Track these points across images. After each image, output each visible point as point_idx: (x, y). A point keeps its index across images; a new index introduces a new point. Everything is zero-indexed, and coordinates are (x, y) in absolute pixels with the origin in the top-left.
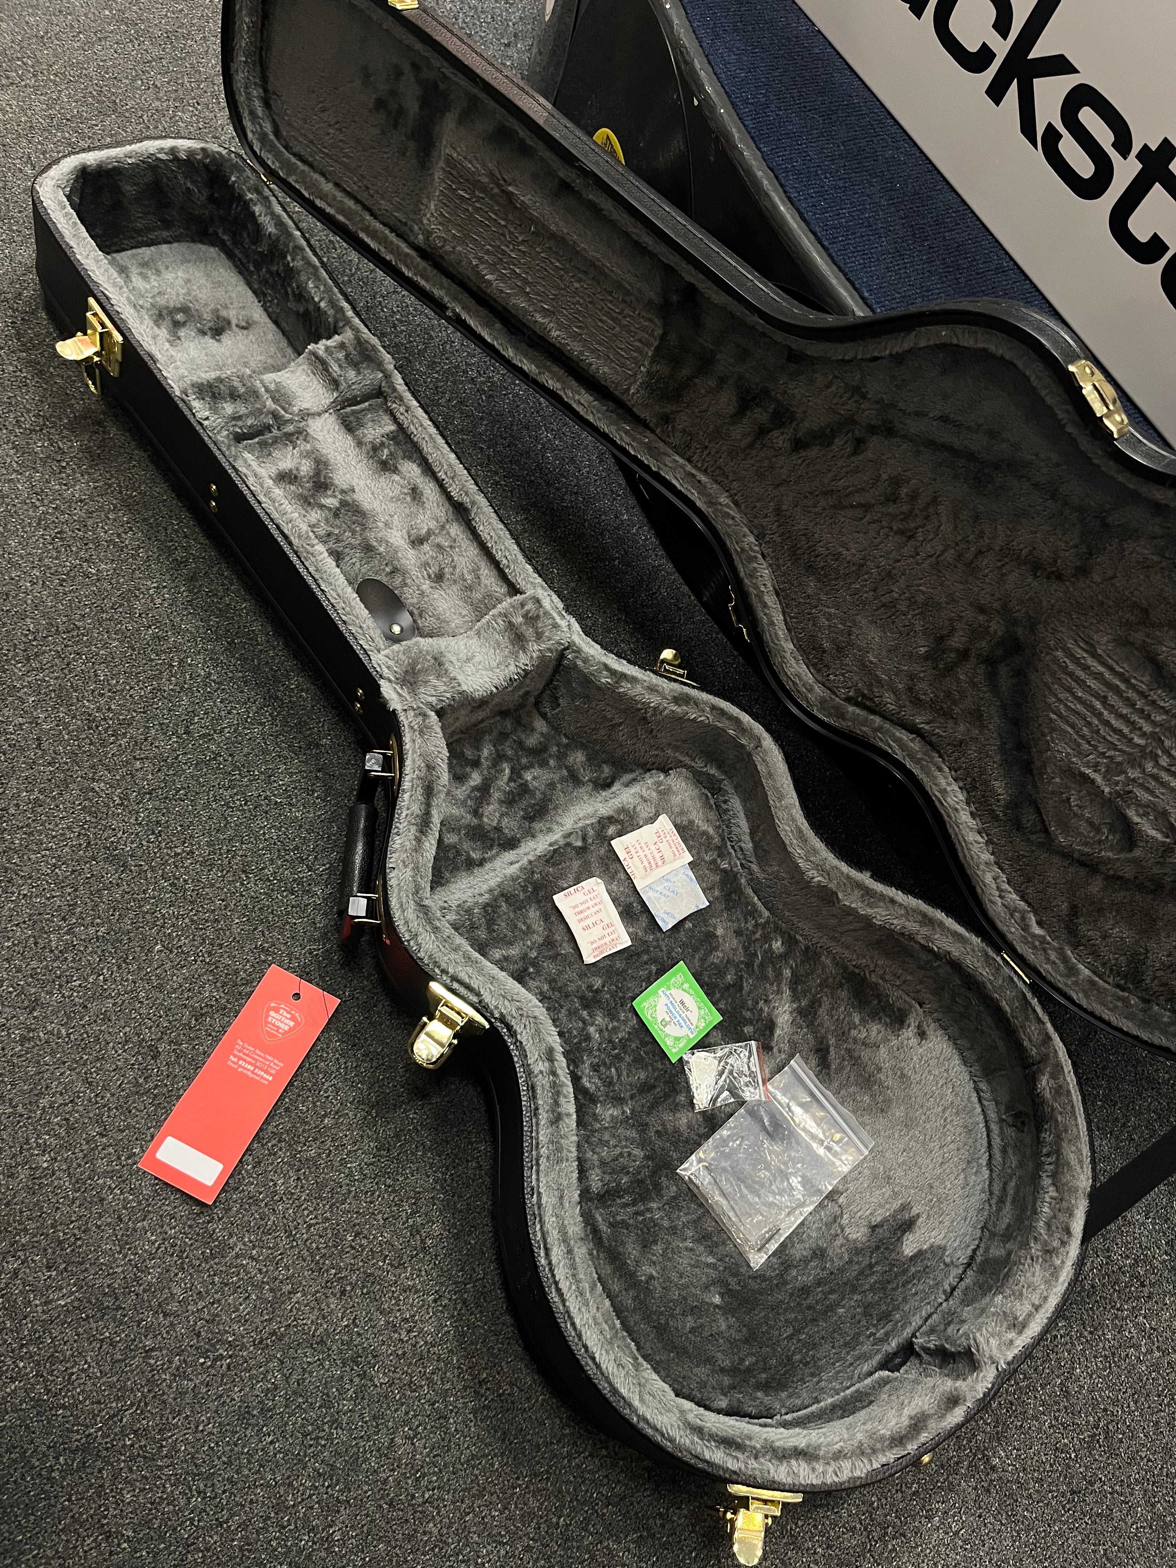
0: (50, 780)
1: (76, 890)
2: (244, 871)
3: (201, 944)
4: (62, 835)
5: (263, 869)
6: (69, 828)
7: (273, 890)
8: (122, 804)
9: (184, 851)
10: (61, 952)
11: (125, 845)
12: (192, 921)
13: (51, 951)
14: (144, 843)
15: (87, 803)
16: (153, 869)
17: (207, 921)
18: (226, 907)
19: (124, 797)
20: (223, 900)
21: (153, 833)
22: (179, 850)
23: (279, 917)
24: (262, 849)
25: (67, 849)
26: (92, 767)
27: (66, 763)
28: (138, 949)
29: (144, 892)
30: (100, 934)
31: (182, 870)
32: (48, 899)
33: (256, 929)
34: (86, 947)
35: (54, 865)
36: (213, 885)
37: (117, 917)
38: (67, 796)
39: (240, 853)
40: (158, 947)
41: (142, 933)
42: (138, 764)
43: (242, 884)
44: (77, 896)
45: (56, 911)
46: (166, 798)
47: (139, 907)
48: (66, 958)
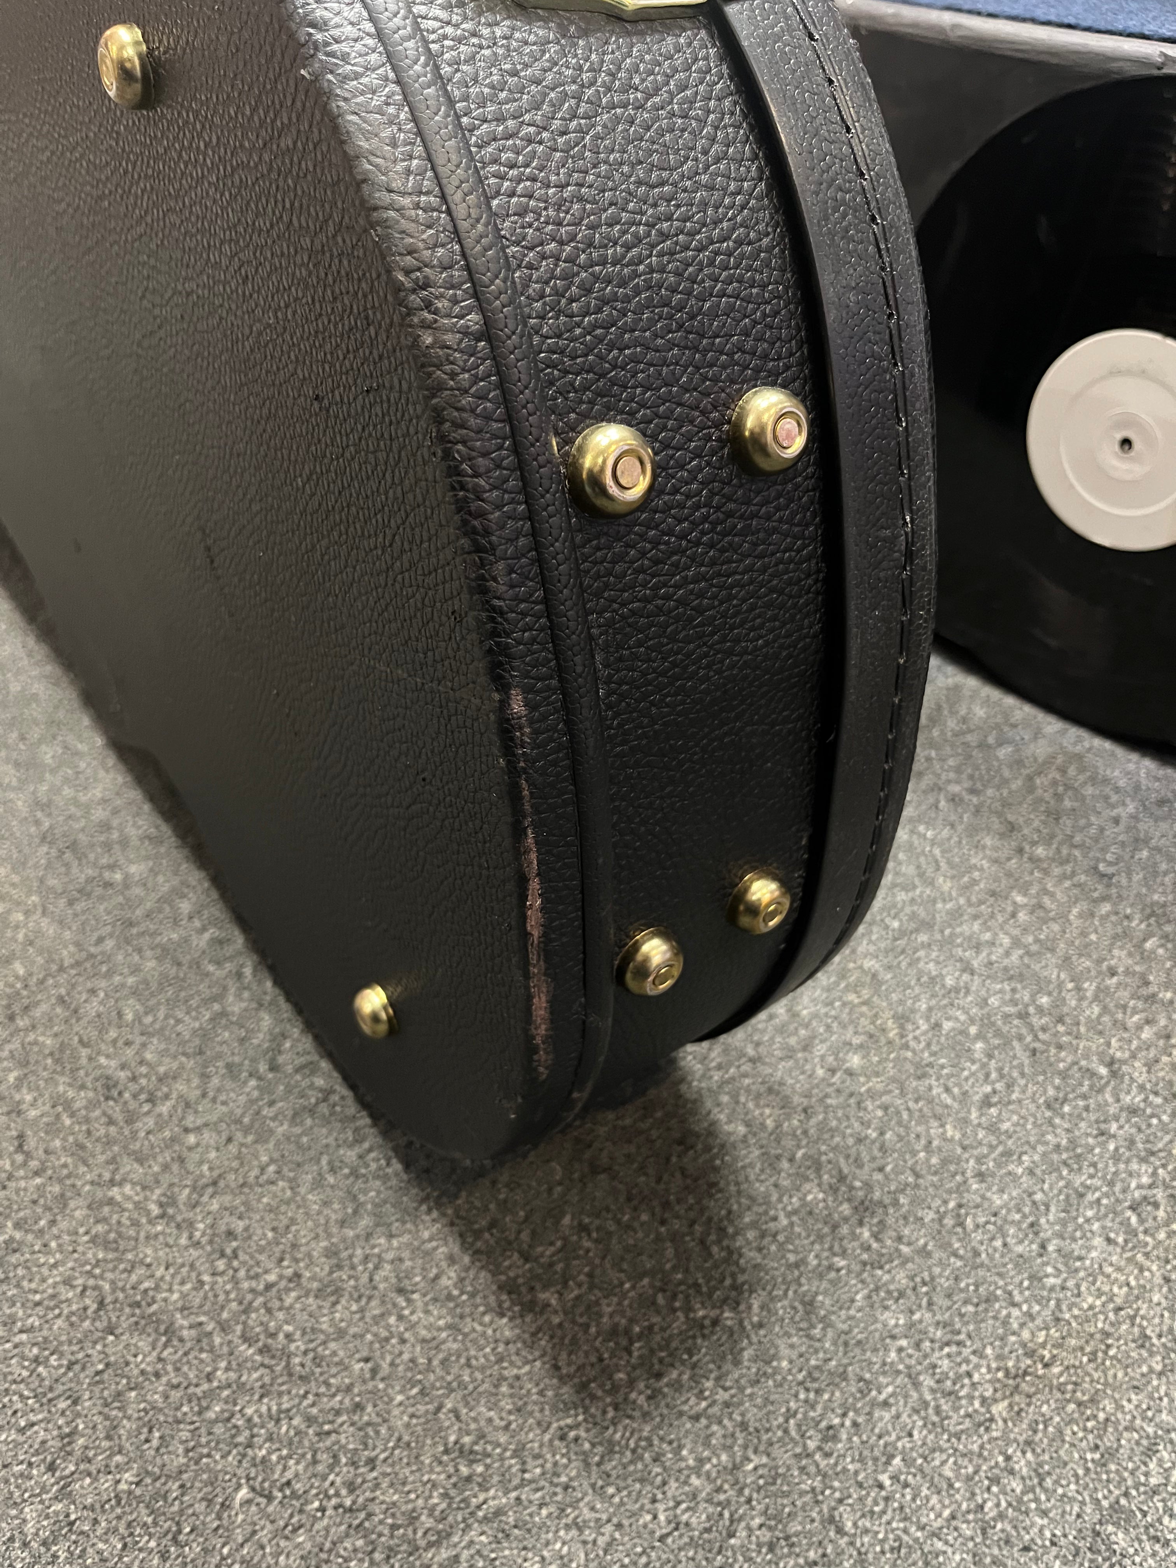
0: (35, 1202)
1: (75, 1402)
2: (401, 1291)
3: (331, 1468)
4: (53, 1297)
5: (437, 1277)
6: (68, 1282)
7: (462, 1317)
8: (162, 1216)
9: (281, 1277)
10: (44, 1543)
11: (170, 1290)
12: (310, 1420)
13: (25, 1545)
14: (206, 1278)
15: (100, 1228)
16: (224, 1328)
17: (338, 1413)
18: (374, 1372)
19: (168, 1202)
20: (367, 1360)
21: (223, 1255)
22: (272, 1278)
23: (482, 1369)
24: (431, 1240)
25: (59, 1322)
26: (113, 1161)
27: (65, 1166)
28: (200, 1507)
29: (209, 1377)
30: (123, 1486)
31: (281, 1315)
32: (22, 1431)
33: (439, 1409)
34: (96, 1522)
35: (36, 1360)
36: (341, 1334)
37: (155, 1443)
38: (64, 1225)
39: (390, 1256)
40: (243, 1493)
41: (208, 1469)
42: (192, 1139)
43: (400, 1318)
44: (78, 1415)
45: (37, 1453)
46: (243, 1185)
47: (200, 1413)
48: (55, 1556)
